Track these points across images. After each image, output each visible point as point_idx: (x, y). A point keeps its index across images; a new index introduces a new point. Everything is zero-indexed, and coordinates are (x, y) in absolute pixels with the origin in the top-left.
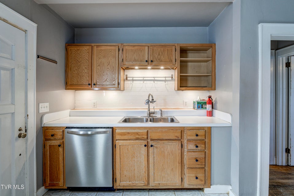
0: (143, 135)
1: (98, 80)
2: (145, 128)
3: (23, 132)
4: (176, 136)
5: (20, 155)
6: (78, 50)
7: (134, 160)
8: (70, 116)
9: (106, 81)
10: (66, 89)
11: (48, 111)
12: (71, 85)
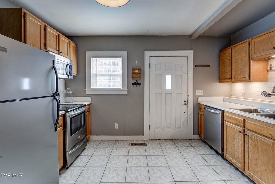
0: (240, 122)
1: (235, 74)
2: (243, 116)
3: (186, 102)
4: (270, 134)
5: (185, 112)
6: (224, 54)
7: (234, 142)
8: (223, 101)
9: (240, 75)
10: (220, 82)
11: (203, 95)
12: (222, 79)
